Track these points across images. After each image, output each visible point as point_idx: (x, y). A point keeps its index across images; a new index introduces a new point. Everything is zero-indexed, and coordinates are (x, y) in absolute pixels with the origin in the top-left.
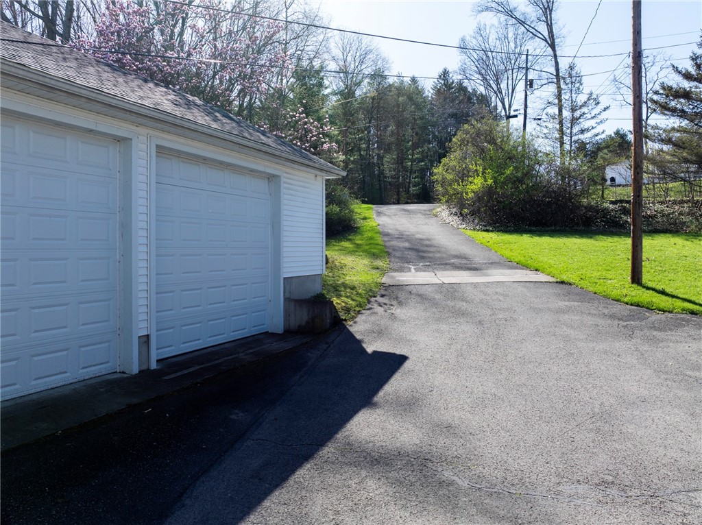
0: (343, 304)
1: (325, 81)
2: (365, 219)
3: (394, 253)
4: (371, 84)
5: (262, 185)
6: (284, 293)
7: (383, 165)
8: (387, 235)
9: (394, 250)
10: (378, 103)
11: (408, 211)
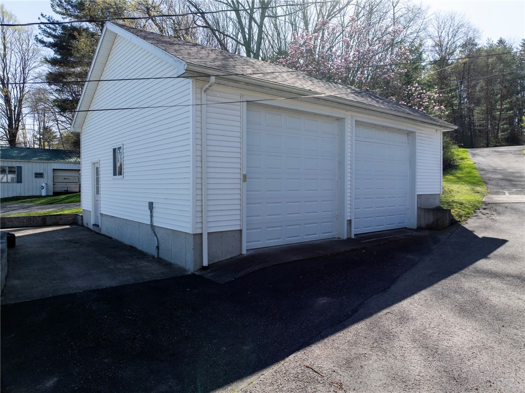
0: (456, 212)
1: (423, 55)
2: (462, 159)
3: (490, 182)
4: (463, 51)
5: (404, 138)
6: (417, 204)
7: (473, 116)
8: (483, 170)
9: (490, 180)
10: (469, 66)
11: (499, 152)
